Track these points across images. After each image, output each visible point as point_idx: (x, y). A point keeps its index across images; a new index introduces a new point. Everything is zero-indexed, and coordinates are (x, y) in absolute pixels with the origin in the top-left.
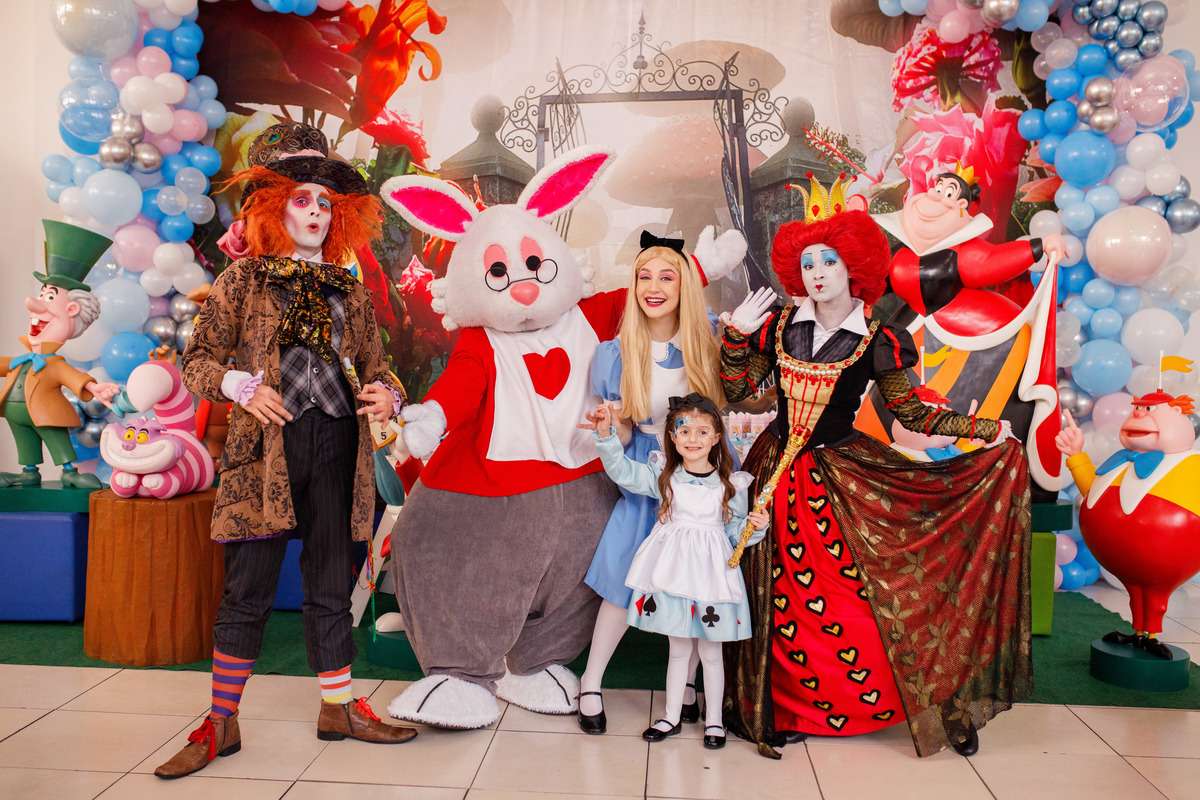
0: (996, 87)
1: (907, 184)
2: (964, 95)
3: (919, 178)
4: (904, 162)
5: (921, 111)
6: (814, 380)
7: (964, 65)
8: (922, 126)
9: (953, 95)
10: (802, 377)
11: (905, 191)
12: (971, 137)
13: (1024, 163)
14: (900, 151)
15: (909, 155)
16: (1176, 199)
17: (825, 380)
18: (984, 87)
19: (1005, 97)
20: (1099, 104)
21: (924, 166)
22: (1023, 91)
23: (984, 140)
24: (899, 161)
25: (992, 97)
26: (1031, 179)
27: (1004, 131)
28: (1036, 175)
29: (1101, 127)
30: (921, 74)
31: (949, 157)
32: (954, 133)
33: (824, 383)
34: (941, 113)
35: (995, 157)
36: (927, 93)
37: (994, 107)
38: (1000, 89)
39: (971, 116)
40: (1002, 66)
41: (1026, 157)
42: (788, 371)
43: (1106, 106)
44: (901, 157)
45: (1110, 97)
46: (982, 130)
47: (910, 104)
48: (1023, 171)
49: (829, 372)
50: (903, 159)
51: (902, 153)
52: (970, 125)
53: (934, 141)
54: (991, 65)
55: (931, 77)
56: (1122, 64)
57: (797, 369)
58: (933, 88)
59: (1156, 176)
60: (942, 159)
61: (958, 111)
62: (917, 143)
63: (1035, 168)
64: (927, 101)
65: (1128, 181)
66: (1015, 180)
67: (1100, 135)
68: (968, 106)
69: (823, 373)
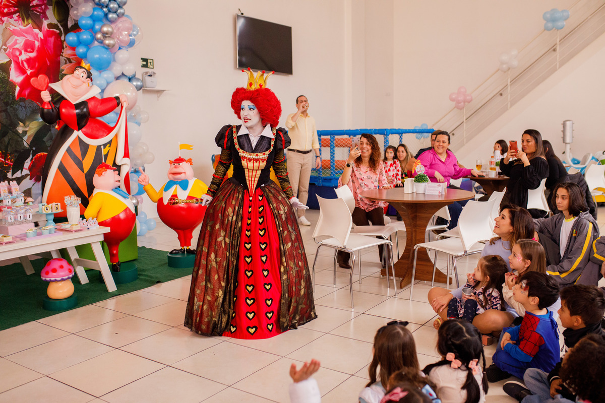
0: (46, 18)
1: (10, 61)
2: (32, 19)
3: (16, 59)
4: (8, 51)
5: (13, 25)
6: (256, 160)
7: (31, 5)
8: (14, 33)
9: (27, 19)
10: (251, 160)
11: (10, 66)
12: (38, 41)
13: (62, 56)
14: (5, 45)
15: (10, 47)
16: (132, 78)
17: (262, 160)
18: (41, 17)
19: (51, 23)
20: (107, 36)
21: (18, 53)
22: (58, 21)
23: (44, 42)
24: (5, 50)
25: (45, 23)
26: (66, 63)
27: (52, 40)
28: (68, 62)
29: (108, 46)
30: (11, 6)
31: (29, 50)
32: (30, 38)
33: (261, 161)
34: (23, 28)
35: (49, 51)
36: (15, 16)
37: (46, 27)
38: (48, 19)
39: (36, 31)
40: (48, 8)
41: (63, 53)
42: (245, 157)
43: (109, 37)
44: (6, 48)
45: (112, 33)
46: (42, 38)
47: (7, 21)
48: (62, 59)
49: (263, 156)
50: (7, 49)
51: (6, 46)
52: (37, 35)
53: (21, 42)
54: (43, 7)
55: (16, 9)
56: (110, 18)
57: (249, 156)
58: (17, 14)
59: (127, 68)
60: (26, 51)
61: (30, 27)
62: (13, 41)
63: (67, 58)
64: (16, 21)
65: (117, 69)
66: (59, 63)
67: (107, 49)
68: (35, 26)
69: (261, 157)
